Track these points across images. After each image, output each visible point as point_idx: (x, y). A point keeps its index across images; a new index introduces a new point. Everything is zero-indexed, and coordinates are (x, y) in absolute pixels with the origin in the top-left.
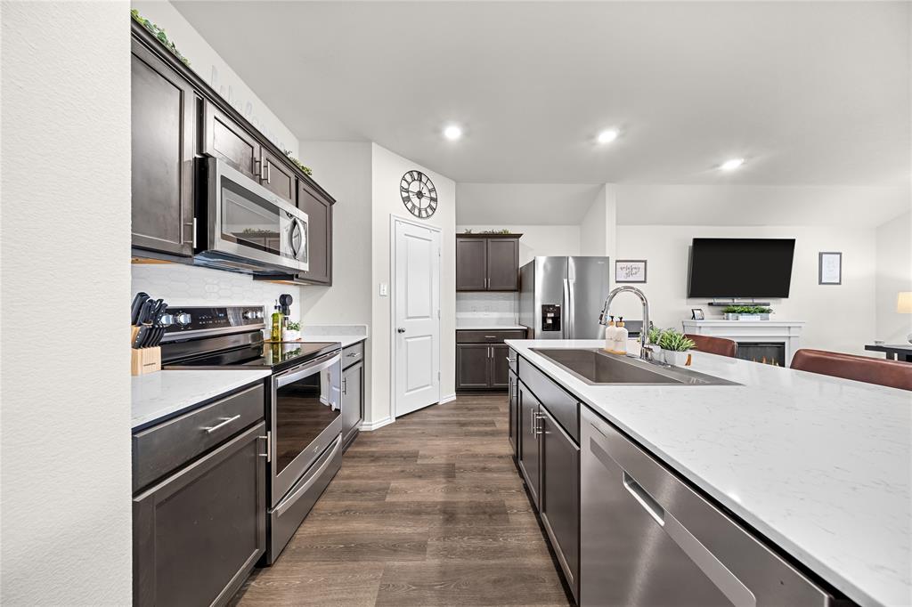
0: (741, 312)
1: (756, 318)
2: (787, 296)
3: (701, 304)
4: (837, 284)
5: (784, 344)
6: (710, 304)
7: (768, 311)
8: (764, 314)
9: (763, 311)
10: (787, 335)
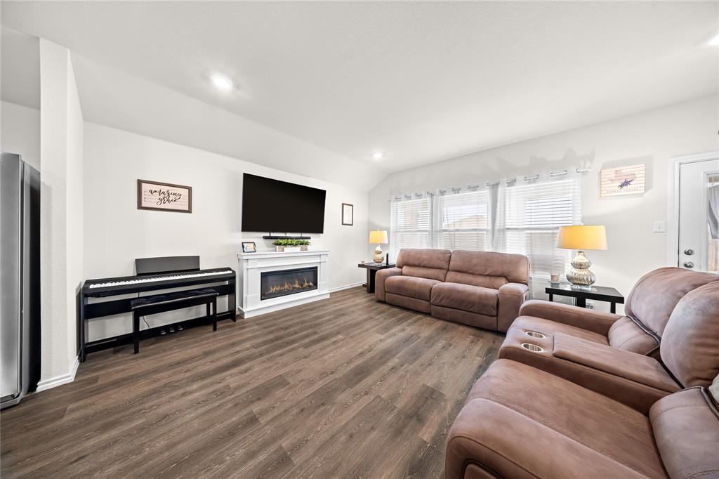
0: (285, 245)
1: (298, 249)
2: (322, 233)
3: (257, 237)
4: (350, 225)
5: (317, 268)
6: (265, 238)
7: (307, 244)
8: (304, 246)
9: (302, 244)
10: (319, 261)
